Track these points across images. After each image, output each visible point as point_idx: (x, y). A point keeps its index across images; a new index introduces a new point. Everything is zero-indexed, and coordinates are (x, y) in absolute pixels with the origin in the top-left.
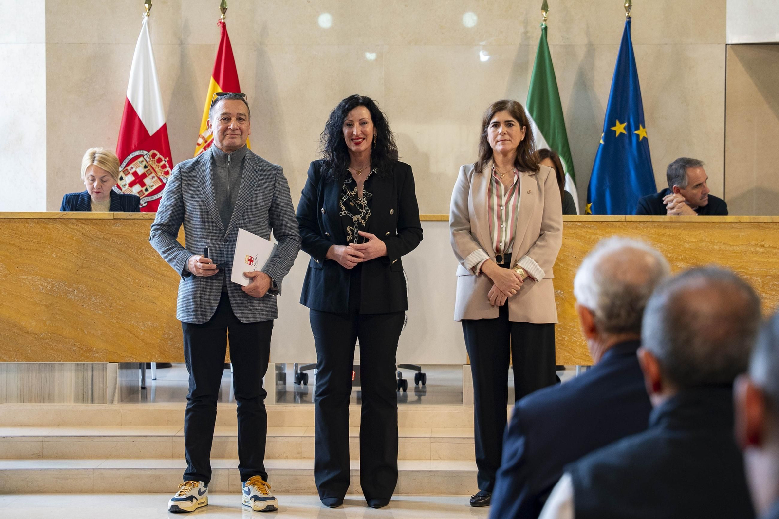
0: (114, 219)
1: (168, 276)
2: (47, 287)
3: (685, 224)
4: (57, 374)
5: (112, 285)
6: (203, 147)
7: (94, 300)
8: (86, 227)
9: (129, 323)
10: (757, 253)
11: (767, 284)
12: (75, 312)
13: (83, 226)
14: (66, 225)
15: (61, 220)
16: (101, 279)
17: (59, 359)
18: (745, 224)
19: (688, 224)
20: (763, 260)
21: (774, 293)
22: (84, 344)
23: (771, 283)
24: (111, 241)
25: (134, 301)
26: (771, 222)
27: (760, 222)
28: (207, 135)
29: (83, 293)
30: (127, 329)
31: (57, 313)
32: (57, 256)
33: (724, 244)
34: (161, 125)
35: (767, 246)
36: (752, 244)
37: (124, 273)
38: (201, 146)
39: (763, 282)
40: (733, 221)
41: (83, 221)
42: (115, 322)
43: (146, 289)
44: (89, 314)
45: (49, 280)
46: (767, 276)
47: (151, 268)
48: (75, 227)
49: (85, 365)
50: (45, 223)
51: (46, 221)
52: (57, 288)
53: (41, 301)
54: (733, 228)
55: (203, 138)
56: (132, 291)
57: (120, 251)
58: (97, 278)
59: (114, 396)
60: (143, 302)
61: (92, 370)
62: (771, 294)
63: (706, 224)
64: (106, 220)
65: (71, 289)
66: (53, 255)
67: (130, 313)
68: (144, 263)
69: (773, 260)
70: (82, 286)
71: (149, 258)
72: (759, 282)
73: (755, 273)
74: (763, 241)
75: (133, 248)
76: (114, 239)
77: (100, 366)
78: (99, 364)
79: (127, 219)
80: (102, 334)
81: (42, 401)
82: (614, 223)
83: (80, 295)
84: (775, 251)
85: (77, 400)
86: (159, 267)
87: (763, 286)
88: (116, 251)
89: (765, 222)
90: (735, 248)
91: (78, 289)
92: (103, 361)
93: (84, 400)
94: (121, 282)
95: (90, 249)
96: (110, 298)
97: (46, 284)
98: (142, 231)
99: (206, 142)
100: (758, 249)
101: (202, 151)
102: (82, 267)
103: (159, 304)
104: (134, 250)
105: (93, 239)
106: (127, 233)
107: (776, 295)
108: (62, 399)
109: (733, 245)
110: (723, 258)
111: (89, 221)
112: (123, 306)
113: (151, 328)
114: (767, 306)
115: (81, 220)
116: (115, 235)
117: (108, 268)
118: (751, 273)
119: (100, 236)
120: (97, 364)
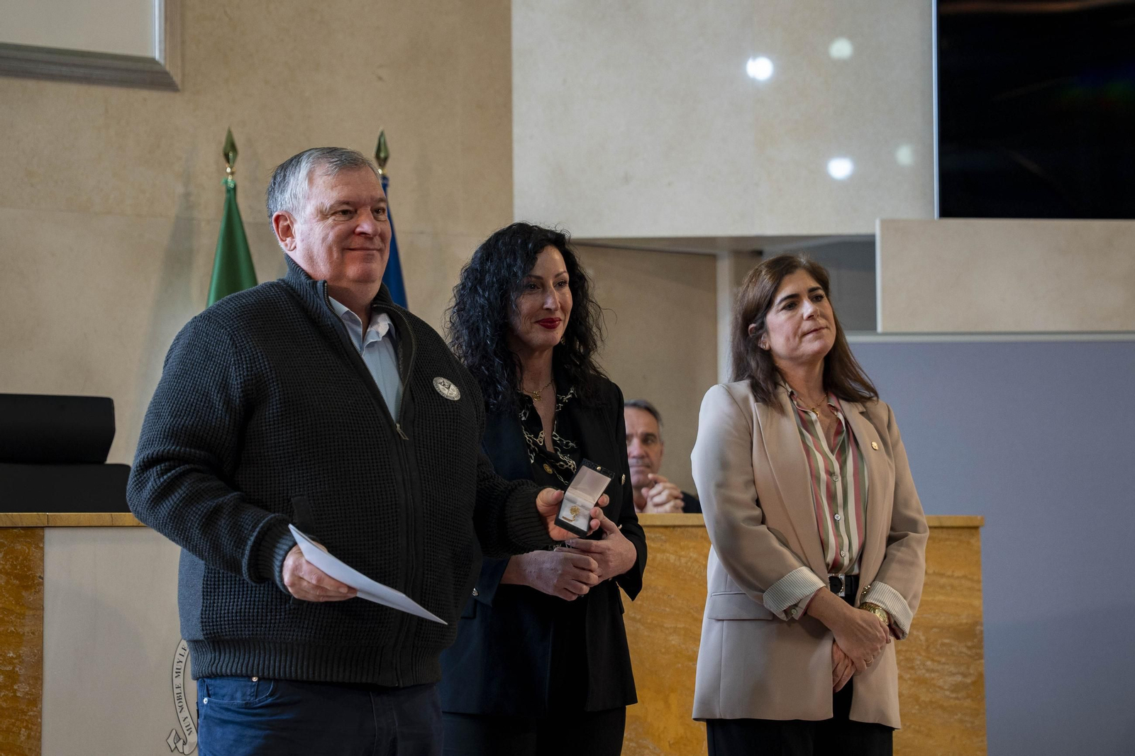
21: (943, 660)
23: (940, 642)
39: (927, 640)
62: (939, 662)
69: (942, 598)
72: (921, 640)
82: (694, 530)
84: (943, 581)
87: (928, 647)
107: (948, 664)
114: (934, 685)
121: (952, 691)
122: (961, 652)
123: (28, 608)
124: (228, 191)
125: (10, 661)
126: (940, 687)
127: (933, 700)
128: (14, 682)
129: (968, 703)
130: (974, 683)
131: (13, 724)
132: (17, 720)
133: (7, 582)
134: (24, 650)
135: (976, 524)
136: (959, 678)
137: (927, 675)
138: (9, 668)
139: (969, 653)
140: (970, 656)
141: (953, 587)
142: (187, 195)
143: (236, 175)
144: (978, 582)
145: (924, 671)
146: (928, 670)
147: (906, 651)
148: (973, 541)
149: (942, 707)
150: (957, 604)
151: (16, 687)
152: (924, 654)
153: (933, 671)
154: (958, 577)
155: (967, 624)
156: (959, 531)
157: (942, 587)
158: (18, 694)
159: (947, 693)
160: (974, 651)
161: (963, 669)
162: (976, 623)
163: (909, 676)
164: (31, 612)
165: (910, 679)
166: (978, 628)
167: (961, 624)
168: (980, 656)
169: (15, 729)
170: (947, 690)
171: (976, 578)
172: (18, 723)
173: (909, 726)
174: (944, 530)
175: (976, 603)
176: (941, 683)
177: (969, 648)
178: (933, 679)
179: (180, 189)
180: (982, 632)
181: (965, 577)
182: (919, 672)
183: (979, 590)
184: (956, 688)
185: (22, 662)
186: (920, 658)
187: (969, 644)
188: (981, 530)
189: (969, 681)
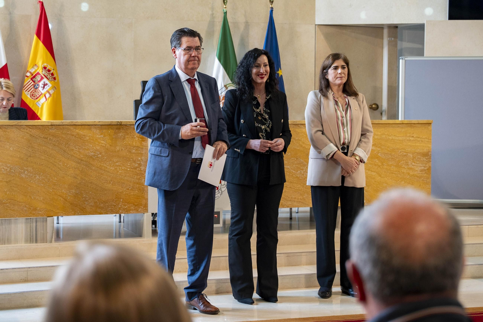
0: (51, 125)
1: (85, 161)
2: (7, 170)
3: (375, 125)
4: (13, 226)
5: (50, 168)
6: (31, 78)
7: (38, 177)
8: (32, 130)
9: (60, 191)
10: (410, 140)
11: (415, 157)
12: (25, 186)
13: (30, 130)
14: (19, 129)
15: (16, 126)
16: (42, 163)
17: (15, 216)
18: (405, 124)
19: (376, 125)
20: (413, 144)
21: (418, 162)
22: (32, 205)
23: (417, 157)
24: (48, 139)
25: (64, 177)
26: (417, 124)
27: (412, 124)
28: (33, 71)
29: (31, 173)
30: (59, 195)
31: (14, 187)
32: (13, 149)
33: (394, 136)
34: (4, 64)
35: (415, 137)
36: (408, 135)
37: (57, 160)
38: (29, 78)
39: (413, 157)
40: (399, 123)
41: (31, 127)
42: (52, 191)
43: (71, 170)
44: (35, 186)
45: (8, 165)
46: (415, 153)
47: (74, 156)
48: (25, 131)
49: (32, 219)
50: (6, 128)
51: (6, 127)
52: (13, 170)
53: (3, 179)
54: (399, 127)
55: (30, 72)
56: (62, 171)
57: (55, 145)
58: (40, 163)
59: (52, 238)
60: (69, 178)
61: (36, 222)
62: (417, 163)
63: (385, 125)
64: (45, 126)
65: (22, 171)
66: (11, 149)
67: (61, 185)
68: (70, 153)
69: (418, 144)
70: (30, 169)
71: (73, 150)
73: (409, 151)
74: (413, 134)
75: (63, 144)
76: (51, 138)
77: (41, 219)
78: (41, 218)
79: (59, 125)
80: (43, 199)
81: (3, 243)
83: (29, 174)
84: (419, 139)
85: (26, 241)
86: (79, 155)
87: (413, 159)
88: (52, 146)
89: (414, 124)
90: (400, 138)
91: (27, 170)
92: (44, 216)
93: (31, 241)
94: (55, 165)
95: (35, 144)
96: (48, 176)
97: (6, 168)
98: (69, 133)
99: (32, 75)
100: (411, 138)
101: (30, 81)
102: (30, 156)
103: (80, 179)
104: (64, 145)
105: (37, 138)
106: (59, 134)
107: (419, 164)
108: (16, 241)
109: (399, 137)
110: (394, 144)
111: (34, 127)
112: (56, 181)
113: (74, 194)
114: (415, 170)
115: (29, 126)
116: (51, 135)
117: (47, 156)
118: (407, 151)
119: (41, 136)
120: (39, 218)
121: (420, 172)
122: (424, 160)
123: (144, 146)
124: (224, 13)
125: (139, 161)
126: (416, 170)
127: (414, 174)
128: (141, 166)
129: (425, 175)
130: (427, 169)
131: (140, 177)
132: (141, 176)
133: (138, 140)
134: (143, 158)
135: (430, 122)
136: (423, 168)
137: (413, 167)
138: (139, 162)
139: (427, 160)
140: (427, 161)
141: (422, 141)
142: (213, 14)
143: (226, 8)
144: (431, 139)
145: (411, 166)
146: (413, 165)
147: (406, 160)
148: (429, 127)
149: (417, 176)
150: (423, 146)
151: (141, 167)
152: (412, 161)
153: (414, 166)
154: (424, 138)
155: (426, 152)
156: (425, 125)
157: (419, 141)
158: (142, 169)
159: (419, 172)
160: (428, 160)
161: (424, 165)
162: (429, 152)
163: (406, 167)
164: (145, 148)
165: (407, 168)
166: (430, 153)
167: (424, 152)
168: (430, 161)
169: (141, 179)
170: (419, 171)
171: (430, 138)
172: (142, 177)
173: (406, 182)
174: (420, 124)
175: (430, 146)
176: (417, 169)
177: (426, 159)
178: (414, 168)
179: (210, 12)
180: (431, 154)
181: (426, 138)
182: (410, 166)
183: (430, 142)
184: (422, 171)
185: (142, 161)
186: (410, 162)
187: (427, 158)
188: (432, 124)
189: (426, 169)
